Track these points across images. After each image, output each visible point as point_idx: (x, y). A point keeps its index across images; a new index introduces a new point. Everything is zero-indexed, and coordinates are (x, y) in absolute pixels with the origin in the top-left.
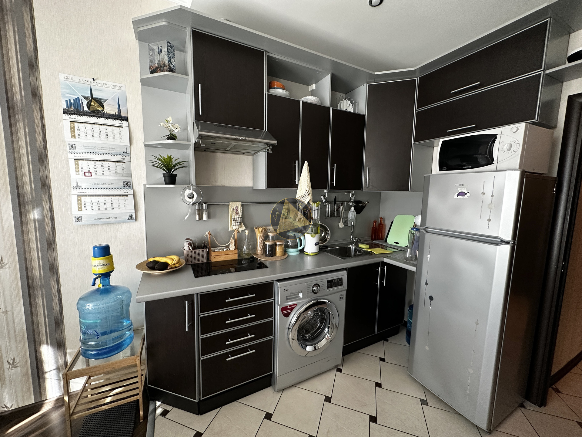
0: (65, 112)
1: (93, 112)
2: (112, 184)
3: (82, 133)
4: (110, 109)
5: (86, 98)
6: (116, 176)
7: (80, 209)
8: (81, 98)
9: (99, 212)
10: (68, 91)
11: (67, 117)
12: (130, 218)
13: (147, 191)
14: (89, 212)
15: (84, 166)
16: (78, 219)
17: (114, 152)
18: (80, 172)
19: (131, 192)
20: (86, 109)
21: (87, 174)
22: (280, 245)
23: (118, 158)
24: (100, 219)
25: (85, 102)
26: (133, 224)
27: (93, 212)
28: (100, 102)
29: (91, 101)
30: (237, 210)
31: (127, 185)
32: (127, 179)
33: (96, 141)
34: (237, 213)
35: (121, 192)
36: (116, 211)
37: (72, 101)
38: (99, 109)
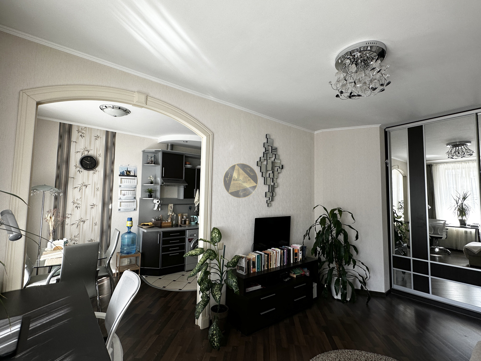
0: (119, 176)
1: (127, 175)
2: (131, 198)
3: (124, 182)
4: (132, 174)
5: (126, 171)
6: (132, 195)
7: (120, 206)
8: (124, 171)
9: (126, 207)
10: (121, 169)
11: (120, 177)
12: (135, 210)
13: (141, 200)
14: (123, 207)
15: (123, 192)
16: (119, 210)
17: (132, 187)
18: (122, 194)
19: (135, 200)
20: (125, 174)
21: (124, 195)
22: (188, 220)
23: (133, 189)
24: (126, 210)
25: (125, 172)
26: (135, 212)
27: (124, 207)
28: (129, 172)
29: (127, 172)
30: (171, 207)
31: (135, 198)
32: (135, 196)
33: (128, 184)
34: (171, 208)
35: (133, 201)
36: (131, 207)
37: (122, 172)
38: (129, 174)
